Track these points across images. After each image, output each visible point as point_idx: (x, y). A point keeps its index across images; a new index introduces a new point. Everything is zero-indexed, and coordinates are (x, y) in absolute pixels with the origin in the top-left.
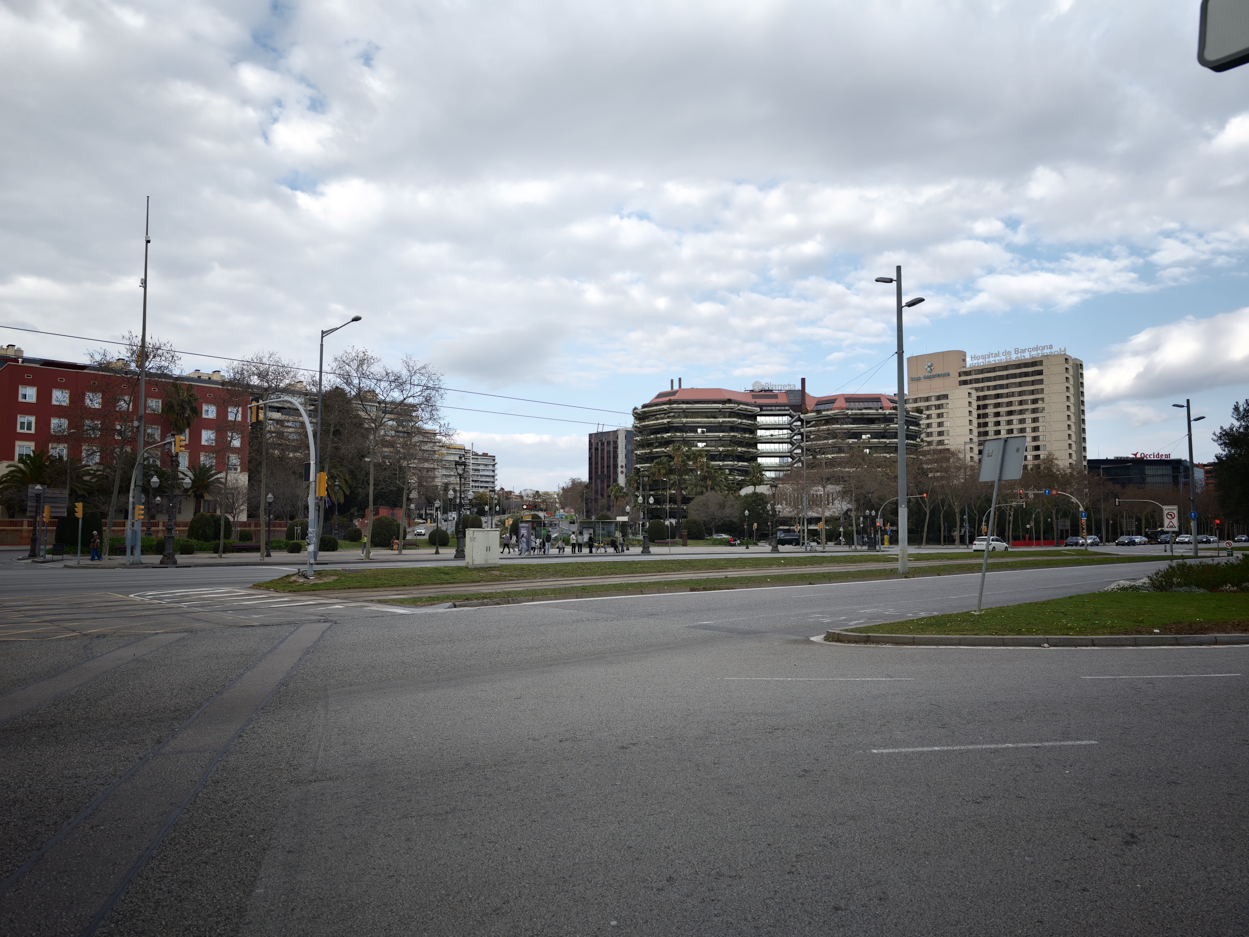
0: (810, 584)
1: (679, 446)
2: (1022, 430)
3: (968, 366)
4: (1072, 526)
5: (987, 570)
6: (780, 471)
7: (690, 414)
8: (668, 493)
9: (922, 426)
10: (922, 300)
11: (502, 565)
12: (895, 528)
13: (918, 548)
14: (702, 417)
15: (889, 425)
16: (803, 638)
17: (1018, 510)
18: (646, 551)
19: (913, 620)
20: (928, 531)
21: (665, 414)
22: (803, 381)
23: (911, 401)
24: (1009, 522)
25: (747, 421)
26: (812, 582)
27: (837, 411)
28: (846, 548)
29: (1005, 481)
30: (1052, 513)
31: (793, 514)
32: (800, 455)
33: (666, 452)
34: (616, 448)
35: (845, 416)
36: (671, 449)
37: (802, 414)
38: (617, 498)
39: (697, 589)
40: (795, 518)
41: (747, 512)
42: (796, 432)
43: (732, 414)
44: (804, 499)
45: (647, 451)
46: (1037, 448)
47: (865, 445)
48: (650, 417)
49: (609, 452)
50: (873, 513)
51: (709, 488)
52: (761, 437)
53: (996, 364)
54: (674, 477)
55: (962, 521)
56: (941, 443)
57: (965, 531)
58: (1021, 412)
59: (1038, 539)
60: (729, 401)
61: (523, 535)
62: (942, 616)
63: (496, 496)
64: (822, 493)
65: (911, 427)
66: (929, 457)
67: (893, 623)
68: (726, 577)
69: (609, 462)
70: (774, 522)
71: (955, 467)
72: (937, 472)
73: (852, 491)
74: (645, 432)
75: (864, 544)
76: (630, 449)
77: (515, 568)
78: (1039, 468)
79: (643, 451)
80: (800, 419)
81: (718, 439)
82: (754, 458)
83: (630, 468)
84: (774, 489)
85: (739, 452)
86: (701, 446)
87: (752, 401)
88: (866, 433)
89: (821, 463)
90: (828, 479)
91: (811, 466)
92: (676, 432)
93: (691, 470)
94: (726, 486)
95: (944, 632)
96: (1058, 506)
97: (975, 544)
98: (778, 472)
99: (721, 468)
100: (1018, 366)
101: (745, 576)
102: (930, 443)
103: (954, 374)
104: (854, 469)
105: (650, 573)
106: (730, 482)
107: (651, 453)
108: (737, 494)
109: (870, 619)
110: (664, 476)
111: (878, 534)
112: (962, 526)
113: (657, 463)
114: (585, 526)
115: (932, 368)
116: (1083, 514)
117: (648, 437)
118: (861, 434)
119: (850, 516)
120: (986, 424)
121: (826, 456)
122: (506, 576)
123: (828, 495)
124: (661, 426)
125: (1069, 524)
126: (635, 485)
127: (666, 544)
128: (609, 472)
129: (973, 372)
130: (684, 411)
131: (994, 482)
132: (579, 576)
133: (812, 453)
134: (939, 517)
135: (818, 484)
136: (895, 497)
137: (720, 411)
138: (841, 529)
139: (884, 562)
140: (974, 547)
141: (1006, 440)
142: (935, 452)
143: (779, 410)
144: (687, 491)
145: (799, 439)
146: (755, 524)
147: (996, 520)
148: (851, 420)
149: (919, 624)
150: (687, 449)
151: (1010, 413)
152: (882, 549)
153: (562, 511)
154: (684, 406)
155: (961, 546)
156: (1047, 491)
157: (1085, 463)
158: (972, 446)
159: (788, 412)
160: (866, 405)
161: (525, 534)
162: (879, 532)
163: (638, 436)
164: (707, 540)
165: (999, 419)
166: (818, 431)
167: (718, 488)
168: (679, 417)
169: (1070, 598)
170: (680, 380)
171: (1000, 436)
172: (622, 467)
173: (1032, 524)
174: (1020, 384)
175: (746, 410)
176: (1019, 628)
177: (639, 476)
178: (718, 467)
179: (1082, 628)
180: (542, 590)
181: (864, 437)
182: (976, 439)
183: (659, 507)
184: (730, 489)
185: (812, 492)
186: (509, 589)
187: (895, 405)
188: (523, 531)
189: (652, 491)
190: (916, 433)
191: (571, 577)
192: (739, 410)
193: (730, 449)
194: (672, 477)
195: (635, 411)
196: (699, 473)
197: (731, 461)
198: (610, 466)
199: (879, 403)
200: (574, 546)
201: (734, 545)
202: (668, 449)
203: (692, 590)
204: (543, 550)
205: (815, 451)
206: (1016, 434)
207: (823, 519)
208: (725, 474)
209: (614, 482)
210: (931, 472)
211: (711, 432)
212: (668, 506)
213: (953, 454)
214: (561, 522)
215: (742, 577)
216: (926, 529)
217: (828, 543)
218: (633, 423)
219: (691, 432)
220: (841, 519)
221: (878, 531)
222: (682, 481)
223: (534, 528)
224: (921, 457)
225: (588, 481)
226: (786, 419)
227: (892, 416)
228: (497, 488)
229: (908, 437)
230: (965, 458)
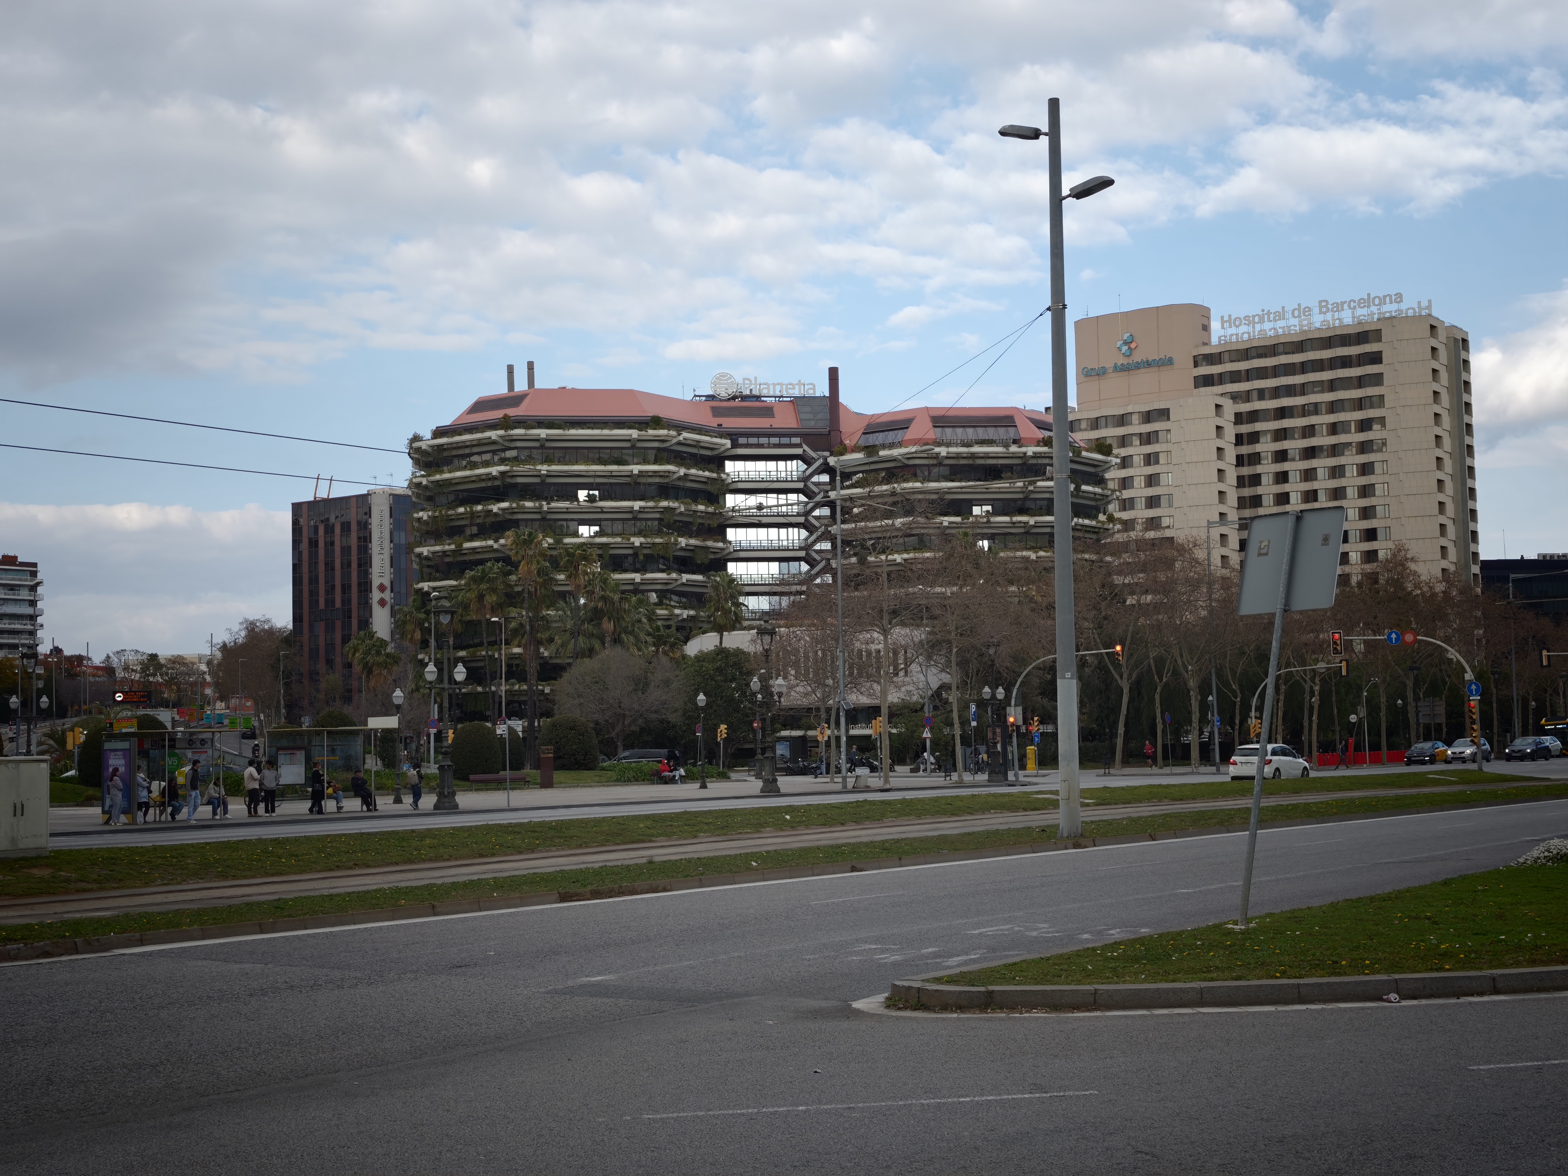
0: (853, 869)
1: (530, 534)
2: (1338, 493)
3: (1214, 340)
4: (1449, 715)
5: (1263, 823)
6: (781, 594)
7: (558, 454)
8: (502, 654)
9: (1111, 485)
10: (1107, 183)
11: (58, 853)
12: (1050, 729)
13: (1105, 775)
14: (588, 461)
15: (1035, 482)
16: (835, 1003)
17: (1330, 678)
18: (446, 805)
19: (1094, 949)
20: (1126, 733)
21: (494, 452)
22: (833, 373)
23: (1084, 425)
24: (1311, 708)
25: (701, 473)
26: (858, 866)
27: (913, 449)
28: (938, 779)
29: (1301, 612)
30: (1405, 686)
31: (813, 700)
32: (829, 556)
33: (496, 550)
34: (365, 540)
35: (932, 462)
36: (510, 541)
37: (832, 454)
38: (368, 669)
39: (576, 894)
40: (818, 709)
41: (701, 697)
42: (818, 498)
43: (664, 454)
44: (840, 663)
45: (447, 547)
46: (1370, 535)
47: (979, 531)
48: (456, 461)
49: (346, 550)
50: (1000, 693)
51: (608, 639)
52: (733, 510)
53: (1277, 336)
54: (520, 614)
55: (1204, 707)
56: (1153, 523)
57: (1212, 733)
58: (1335, 450)
59: (1375, 747)
60: (656, 422)
61: (116, 770)
62: (1160, 936)
63: (40, 671)
64: (881, 646)
65: (1084, 488)
66: (1127, 558)
67: (1048, 959)
68: (650, 862)
69: (346, 575)
70: (768, 721)
71: (1187, 580)
72: (1146, 592)
73: (949, 642)
74: (443, 500)
75: (979, 768)
76: (403, 541)
77: (90, 857)
78: (1376, 582)
79: (438, 548)
80: (826, 469)
81: (629, 516)
82: (719, 564)
83: (403, 591)
84: (767, 639)
85: (682, 549)
86: (586, 535)
87: (713, 422)
88: (981, 503)
89: (876, 573)
90: (894, 613)
91: (854, 581)
92: (523, 498)
93: (563, 595)
94: (649, 634)
95: (1166, 976)
96: (1418, 669)
97: (1235, 763)
98: (777, 598)
99: (636, 589)
100: (1328, 342)
101: (696, 856)
102: (1128, 525)
103: (1183, 360)
104: (955, 589)
105: (456, 859)
106: (659, 623)
107: (459, 551)
108: (678, 655)
109: (994, 950)
110: (494, 612)
111: (1011, 743)
112: (1203, 721)
113: (473, 579)
114: (285, 743)
115: (1133, 345)
116: (1474, 687)
117: (450, 512)
118: (971, 503)
119: (946, 702)
120: (1256, 480)
121: (890, 557)
122: (68, 880)
123: (896, 653)
124: (483, 485)
125: (1443, 712)
126: (418, 635)
127: (499, 785)
128: (346, 602)
129: (1226, 357)
130: (542, 447)
131: (1274, 615)
132: (267, 875)
133: (857, 550)
134: (1152, 700)
135: (872, 625)
136: (1050, 653)
137: (633, 447)
138: (927, 734)
139: (1025, 810)
140: (1233, 770)
141: (1299, 517)
142: (1142, 545)
143: (776, 446)
144: (553, 647)
145: (824, 517)
146: (723, 727)
147: (1281, 704)
148: (946, 471)
149: (1107, 959)
150: (550, 541)
151: (1310, 453)
152: (1021, 779)
153: (220, 706)
154: (543, 433)
155: (1203, 769)
156: (1394, 636)
157: (1476, 569)
158: (1224, 530)
159: (799, 451)
160: (981, 433)
161: (122, 769)
162: (1015, 740)
163: (422, 510)
164: (603, 769)
165: (1286, 466)
166: (869, 497)
167: (632, 639)
168: (530, 460)
169: (1446, 883)
170: (531, 366)
171: (1288, 508)
172: (382, 588)
173: (1363, 712)
174: (1332, 385)
175: (697, 444)
176: (1333, 958)
177: (428, 613)
178: (631, 587)
179: (1470, 952)
180: (167, 913)
181: (976, 510)
182: (1233, 515)
183: (480, 689)
184: (659, 641)
185: (857, 645)
186: (78, 915)
187: (1047, 434)
188: (116, 762)
189: (462, 648)
190: (1096, 500)
191: (245, 877)
192: (679, 443)
193: (658, 540)
194: (513, 612)
195: (416, 445)
196: (582, 601)
197: (663, 571)
198: (350, 587)
199: (1012, 430)
200: (253, 798)
201: (672, 781)
202: (502, 541)
203: (564, 898)
204: (169, 809)
205: (863, 546)
206: (1323, 502)
207: (884, 711)
208: (648, 603)
209: (360, 628)
210: (1132, 593)
211: (612, 499)
212: (503, 688)
213: (1182, 550)
214: (217, 736)
215: (689, 861)
216: (1121, 730)
217: (897, 768)
218: (409, 475)
219: (561, 498)
220: (926, 708)
221: (1011, 737)
222: (539, 623)
223: (143, 753)
224: (1109, 559)
225: (290, 626)
226: (792, 469)
227: (1040, 461)
228: (44, 649)
229: (1079, 510)
230: (1209, 559)
